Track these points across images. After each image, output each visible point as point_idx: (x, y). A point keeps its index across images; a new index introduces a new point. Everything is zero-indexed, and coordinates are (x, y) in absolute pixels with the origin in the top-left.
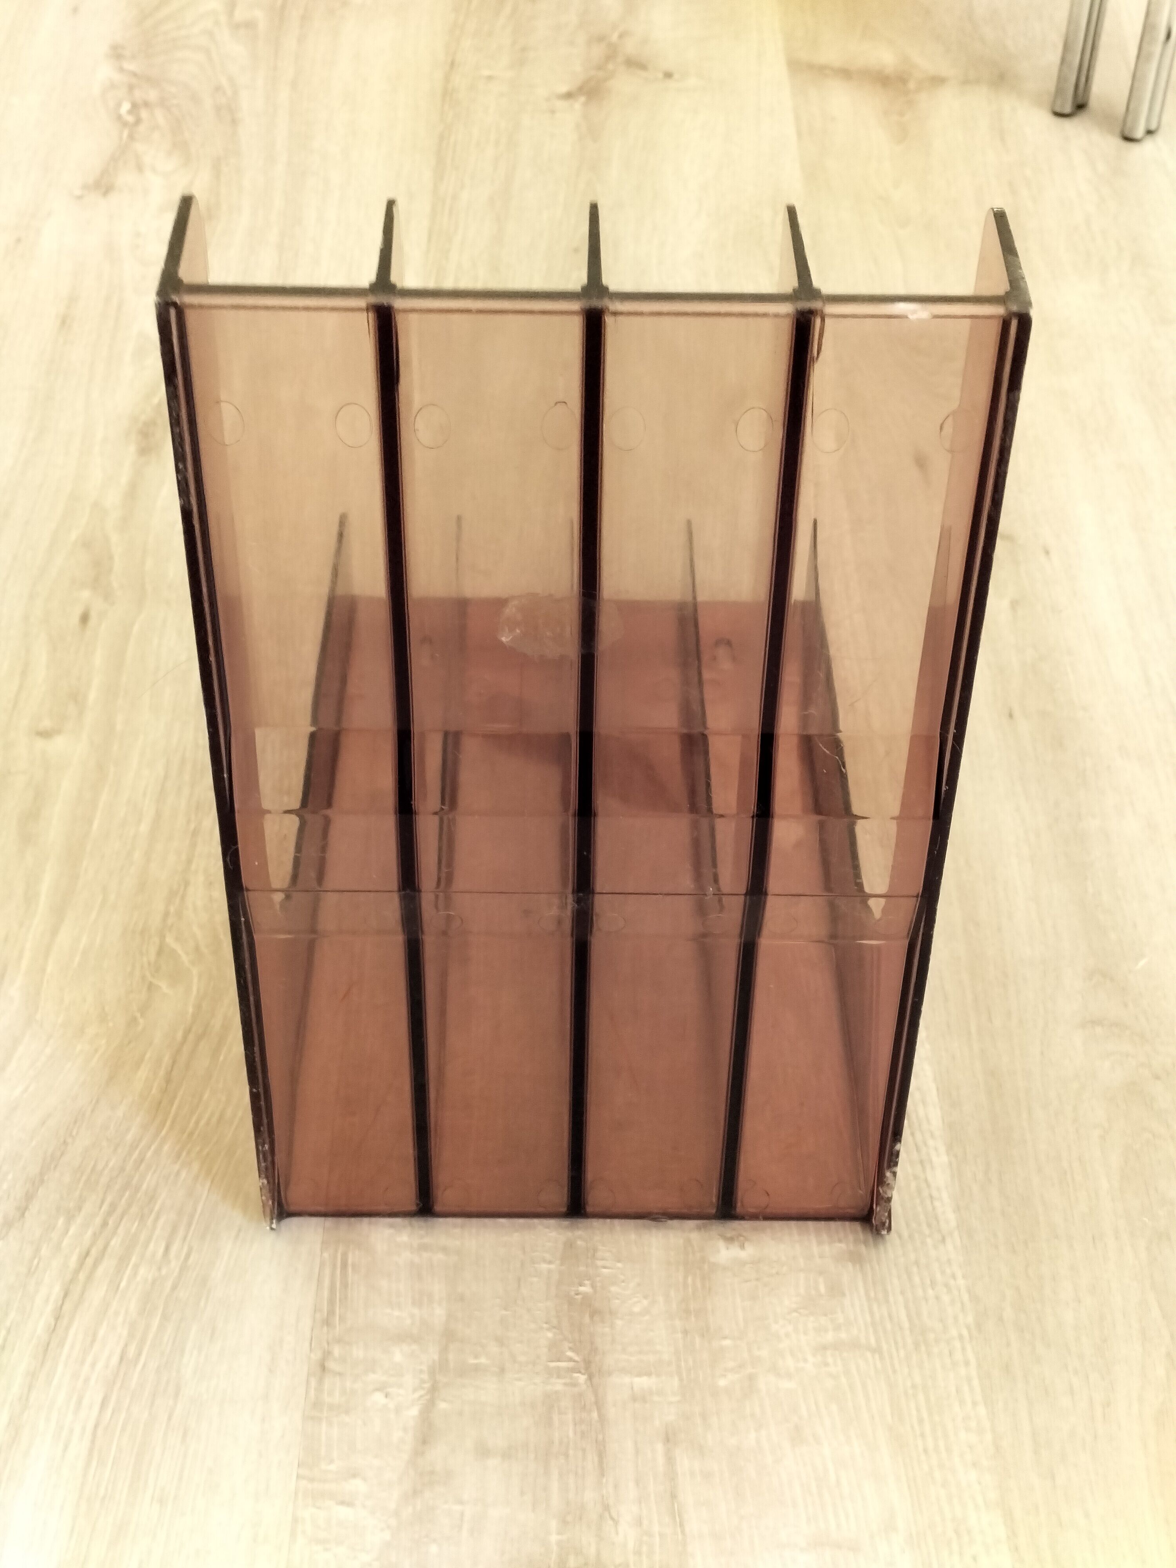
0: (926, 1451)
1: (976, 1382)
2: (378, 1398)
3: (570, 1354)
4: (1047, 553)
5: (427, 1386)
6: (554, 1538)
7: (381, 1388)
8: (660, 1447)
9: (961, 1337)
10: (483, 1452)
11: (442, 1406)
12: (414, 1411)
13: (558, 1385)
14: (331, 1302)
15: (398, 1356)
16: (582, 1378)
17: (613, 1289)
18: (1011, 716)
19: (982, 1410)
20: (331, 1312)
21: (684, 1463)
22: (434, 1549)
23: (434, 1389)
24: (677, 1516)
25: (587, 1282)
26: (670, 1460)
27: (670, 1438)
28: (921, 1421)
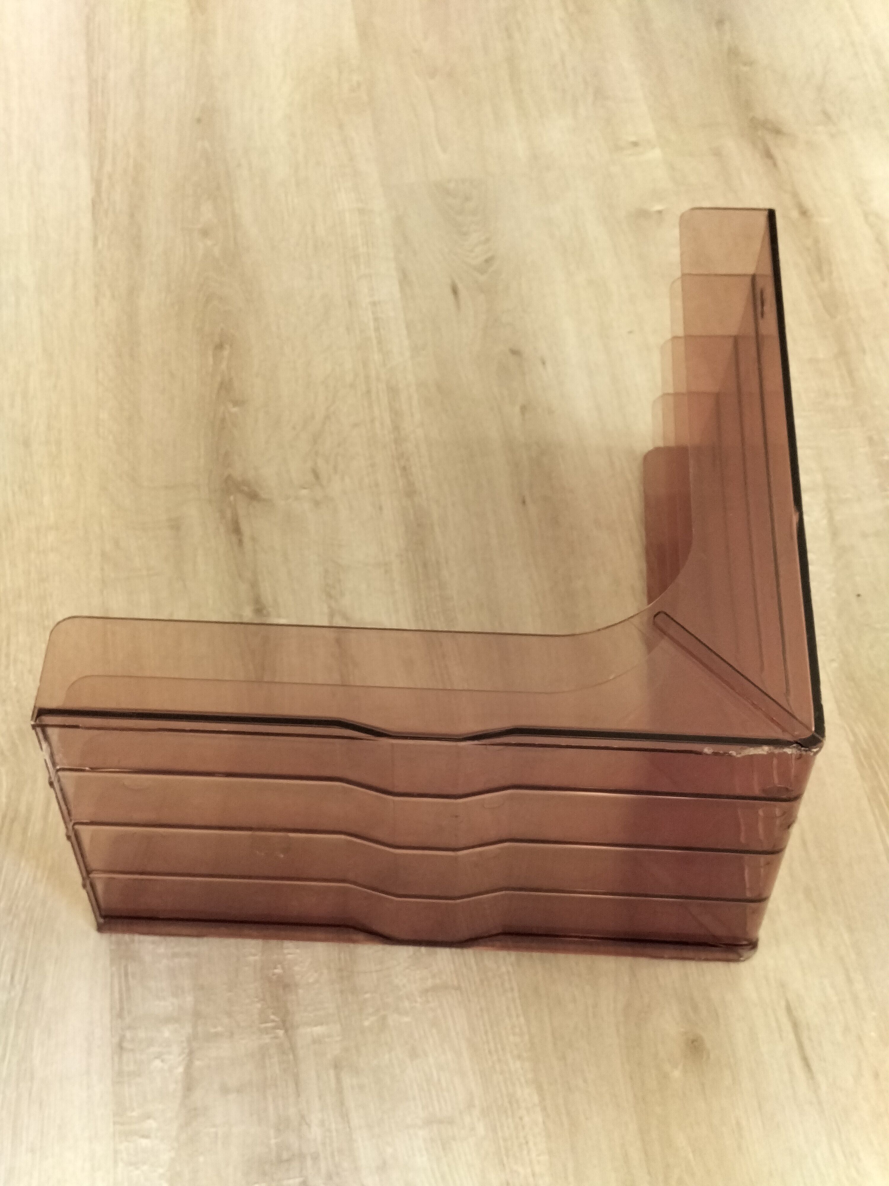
0: (490, 1052)
1: (518, 1001)
2: (157, 1063)
3: (272, 1017)
4: (544, 363)
5: (187, 1051)
6: (273, 1141)
7: (159, 1056)
8: (332, 1073)
9: (508, 972)
10: (225, 1090)
11: (197, 1063)
12: (181, 1069)
13: (267, 1039)
14: (121, 1000)
15: (167, 1032)
16: (281, 1032)
17: (297, 968)
18: (524, 502)
19: (522, 1020)
20: (122, 1009)
21: (347, 1080)
22: (201, 1159)
23: (191, 1053)
24: (345, 1116)
25: (279, 966)
26: (338, 1080)
27: (337, 1066)
28: (486, 1033)
